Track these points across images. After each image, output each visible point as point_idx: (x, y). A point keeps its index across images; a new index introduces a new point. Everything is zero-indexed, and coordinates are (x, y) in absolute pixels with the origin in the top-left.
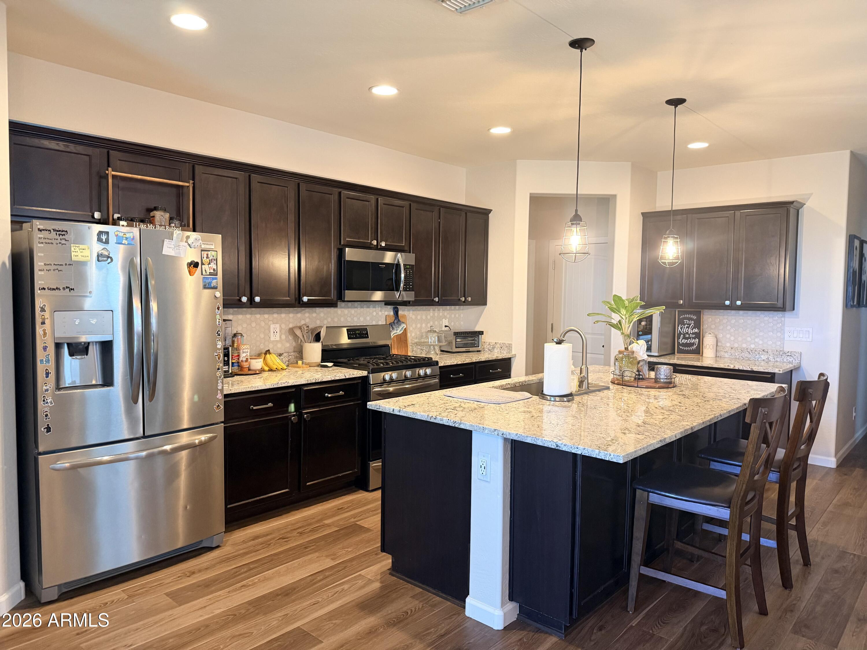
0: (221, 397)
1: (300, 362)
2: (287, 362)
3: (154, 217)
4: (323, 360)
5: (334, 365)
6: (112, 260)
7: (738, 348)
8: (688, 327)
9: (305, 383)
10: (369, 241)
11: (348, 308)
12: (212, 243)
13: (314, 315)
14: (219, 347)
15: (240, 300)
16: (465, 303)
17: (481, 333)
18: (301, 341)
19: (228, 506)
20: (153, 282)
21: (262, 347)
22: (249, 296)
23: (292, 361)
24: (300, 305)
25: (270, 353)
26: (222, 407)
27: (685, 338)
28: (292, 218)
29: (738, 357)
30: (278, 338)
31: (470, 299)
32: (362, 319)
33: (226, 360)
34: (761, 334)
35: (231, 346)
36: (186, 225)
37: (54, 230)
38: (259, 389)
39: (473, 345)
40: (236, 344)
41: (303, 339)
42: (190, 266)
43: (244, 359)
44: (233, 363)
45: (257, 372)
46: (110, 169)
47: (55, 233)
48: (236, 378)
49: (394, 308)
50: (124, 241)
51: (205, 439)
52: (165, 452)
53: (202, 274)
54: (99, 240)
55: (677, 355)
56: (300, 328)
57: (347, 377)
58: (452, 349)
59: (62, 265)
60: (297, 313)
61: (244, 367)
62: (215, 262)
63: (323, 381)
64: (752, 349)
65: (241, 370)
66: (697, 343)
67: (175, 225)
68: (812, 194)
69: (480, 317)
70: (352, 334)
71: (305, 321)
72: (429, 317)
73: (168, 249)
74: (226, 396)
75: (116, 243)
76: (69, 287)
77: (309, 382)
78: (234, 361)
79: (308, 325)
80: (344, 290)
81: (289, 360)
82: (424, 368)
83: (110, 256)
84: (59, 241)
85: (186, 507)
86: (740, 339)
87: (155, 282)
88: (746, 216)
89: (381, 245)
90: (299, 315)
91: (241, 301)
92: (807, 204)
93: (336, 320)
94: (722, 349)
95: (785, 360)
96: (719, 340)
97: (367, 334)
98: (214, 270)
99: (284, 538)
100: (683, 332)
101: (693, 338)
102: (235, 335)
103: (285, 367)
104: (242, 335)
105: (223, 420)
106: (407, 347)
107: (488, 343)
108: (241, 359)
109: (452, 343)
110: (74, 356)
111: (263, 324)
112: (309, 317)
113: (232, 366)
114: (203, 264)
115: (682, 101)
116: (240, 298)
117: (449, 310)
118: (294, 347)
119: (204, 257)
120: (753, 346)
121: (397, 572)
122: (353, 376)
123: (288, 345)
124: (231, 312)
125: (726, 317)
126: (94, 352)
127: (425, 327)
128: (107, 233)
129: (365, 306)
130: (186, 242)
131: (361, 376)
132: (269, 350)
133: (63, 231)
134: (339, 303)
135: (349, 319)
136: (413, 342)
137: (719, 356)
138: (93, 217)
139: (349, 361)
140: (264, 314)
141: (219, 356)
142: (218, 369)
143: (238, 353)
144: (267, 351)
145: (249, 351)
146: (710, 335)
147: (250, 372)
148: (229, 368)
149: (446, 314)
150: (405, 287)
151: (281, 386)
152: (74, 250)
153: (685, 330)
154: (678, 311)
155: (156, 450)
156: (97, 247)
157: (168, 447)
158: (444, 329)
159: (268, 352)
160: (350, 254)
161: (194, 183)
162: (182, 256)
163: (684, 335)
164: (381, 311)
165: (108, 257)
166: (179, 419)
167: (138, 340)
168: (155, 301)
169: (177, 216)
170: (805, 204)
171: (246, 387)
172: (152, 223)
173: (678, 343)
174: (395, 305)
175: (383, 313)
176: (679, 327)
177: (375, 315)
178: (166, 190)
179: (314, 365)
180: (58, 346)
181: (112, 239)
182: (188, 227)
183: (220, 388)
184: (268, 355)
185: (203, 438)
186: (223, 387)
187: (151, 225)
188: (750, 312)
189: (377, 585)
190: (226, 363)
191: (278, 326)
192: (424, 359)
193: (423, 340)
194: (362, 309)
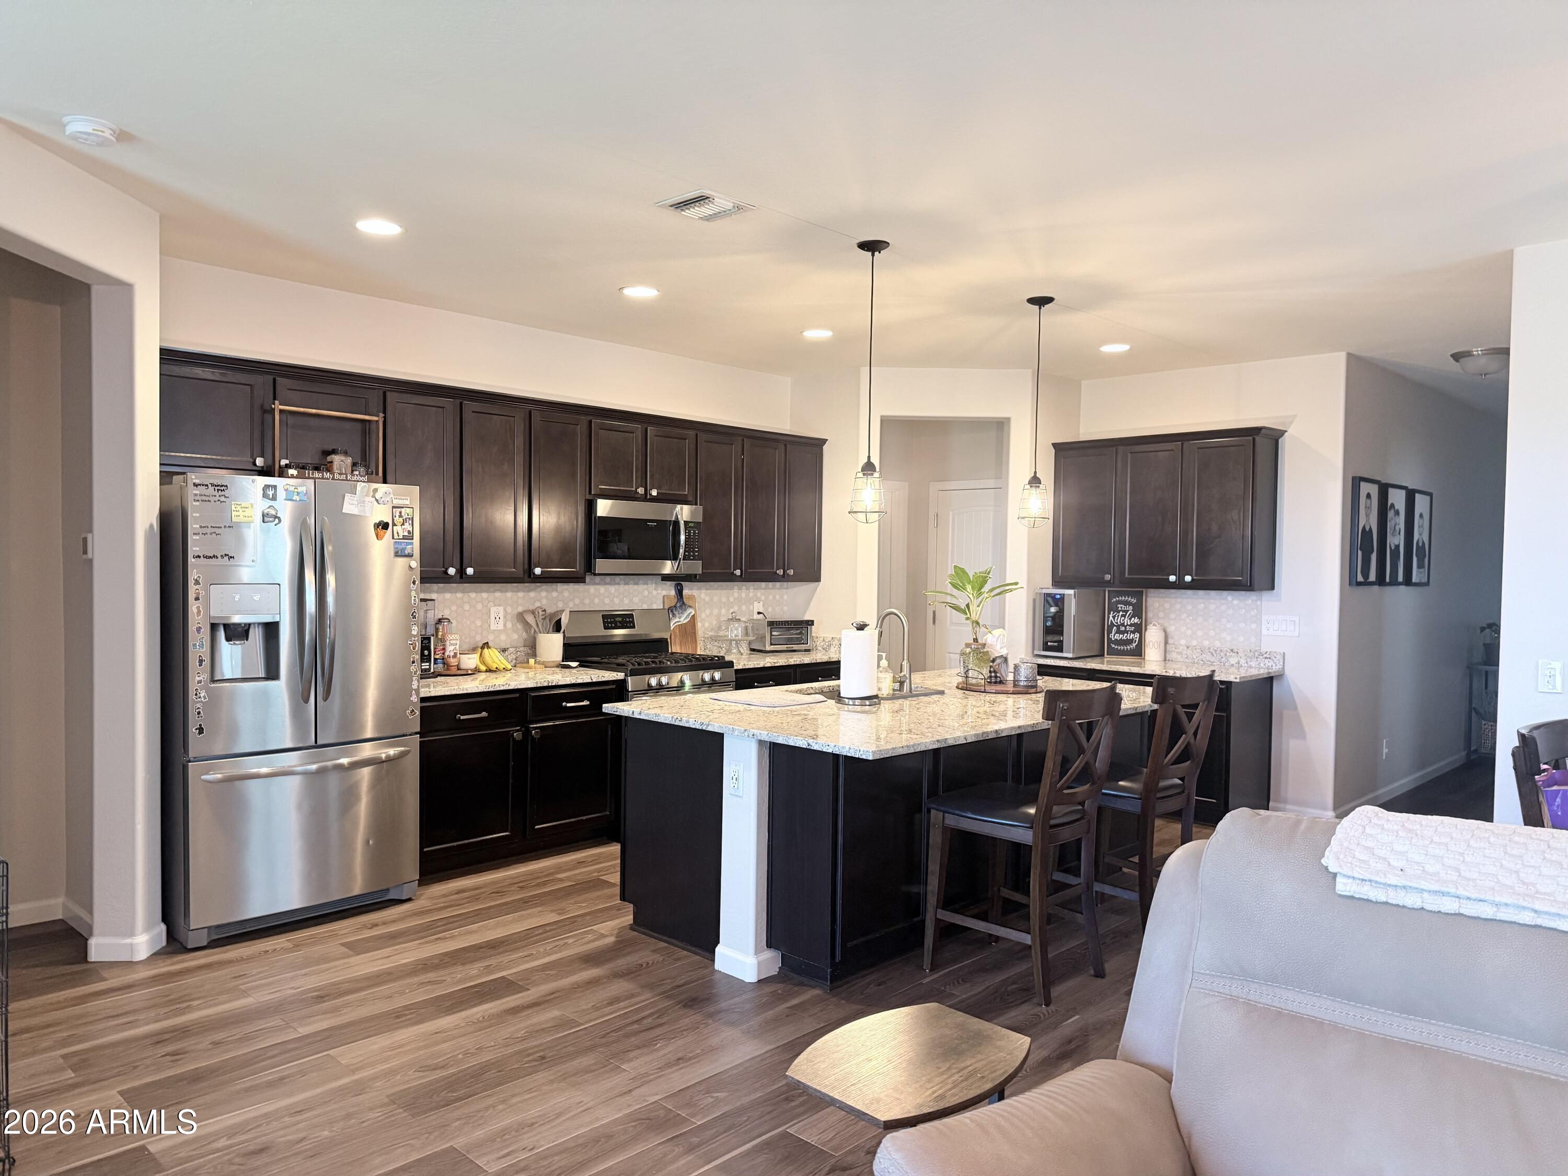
0: (416, 700)
1: (532, 661)
2: (514, 661)
3: (332, 462)
4: (566, 657)
5: (580, 666)
6: (280, 521)
7: (1197, 647)
8: (1124, 616)
9: (533, 686)
10: (634, 489)
11: (606, 584)
12: (406, 498)
13: (555, 594)
14: (414, 633)
15: (446, 572)
16: (785, 578)
17: (811, 623)
18: (535, 630)
19: (425, 850)
20: (330, 548)
21: (478, 638)
22: (458, 567)
23: (520, 659)
24: (530, 579)
25: (489, 647)
26: (418, 713)
27: (1119, 632)
28: (519, 459)
29: (1196, 660)
30: (501, 627)
31: (791, 572)
32: (626, 601)
33: (427, 654)
34: (1229, 625)
35: (433, 635)
36: (374, 473)
37: (212, 485)
38: (468, 692)
39: (799, 641)
40: (440, 633)
41: (537, 630)
42: (378, 527)
43: (452, 654)
44: (435, 659)
45: (470, 672)
46: (277, 402)
47: (213, 488)
48: (439, 679)
49: (677, 585)
50: (296, 497)
51: (395, 754)
52: (340, 767)
53: (393, 538)
54: (265, 495)
55: (1107, 658)
56: (533, 612)
57: (594, 680)
58: (765, 646)
59: (221, 527)
60: (530, 591)
61: (451, 665)
62: (410, 522)
63: (559, 684)
64: (1216, 649)
65: (448, 669)
66: (1137, 640)
67: (359, 473)
68: (1296, 416)
69: (811, 599)
70: (611, 623)
71: (541, 602)
72: (731, 599)
73: (350, 506)
74: (423, 700)
75: (285, 499)
76: (228, 555)
77: (539, 685)
78: (437, 657)
79: (544, 608)
80: (595, 558)
81: (517, 657)
82: (712, 671)
83: (278, 515)
84: (218, 498)
85: (368, 842)
86: (1200, 633)
87: (333, 547)
88: (1198, 448)
89: (651, 495)
90: (532, 594)
91: (447, 574)
92: (1289, 431)
93: (587, 601)
94: (1174, 649)
95: (1262, 665)
96: (1170, 636)
97: (633, 622)
98: (409, 532)
99: (499, 893)
100: (1117, 623)
101: (1131, 632)
102: (440, 621)
103: (510, 667)
104: (449, 621)
105: (418, 730)
106: (696, 642)
107: (822, 639)
108: (447, 654)
109: (765, 637)
110: (231, 641)
111: (479, 606)
112: (546, 597)
113: (435, 663)
114: (394, 525)
115: (1049, 300)
116: (447, 569)
117: (765, 589)
118: (525, 640)
119: (395, 516)
120: (1217, 644)
121: (640, 926)
122: (604, 679)
123: (515, 636)
124: (436, 590)
125: (1179, 600)
126: (257, 636)
127: (725, 614)
128: (275, 487)
129: (632, 582)
130: (373, 496)
131: (614, 679)
132: (487, 643)
133: (222, 486)
134: (588, 578)
135: (607, 601)
136: (706, 636)
137: (1170, 659)
138: (254, 464)
139: (602, 659)
140: (481, 592)
141: (414, 645)
142: (413, 662)
143: (444, 645)
144: (484, 644)
145: (458, 642)
146: (1154, 627)
147: (459, 672)
148: (430, 665)
149: (759, 594)
150: (687, 554)
151: (498, 689)
152: (235, 509)
153: (1119, 620)
154: (1109, 591)
155: (330, 763)
156: (262, 505)
157: (345, 761)
158: (756, 616)
159: (486, 645)
160: (604, 507)
161: (385, 417)
162: (367, 515)
163: (1118, 627)
164: (656, 589)
165: (276, 517)
166: (362, 727)
167: (311, 622)
168: (332, 571)
169: (362, 460)
170: (1286, 431)
171: (451, 689)
172: (329, 471)
173: (1109, 639)
174: (677, 580)
175: (659, 592)
176: (1111, 616)
177: (646, 595)
178: (348, 425)
179: (552, 664)
180: (214, 627)
181: (281, 494)
182: (376, 475)
183: (415, 687)
184: (486, 650)
185: (392, 752)
186: (418, 686)
187: (328, 473)
188: (1213, 593)
189: (612, 939)
190: (425, 658)
191: (501, 609)
192: (712, 658)
193: (721, 633)
194: (627, 587)
